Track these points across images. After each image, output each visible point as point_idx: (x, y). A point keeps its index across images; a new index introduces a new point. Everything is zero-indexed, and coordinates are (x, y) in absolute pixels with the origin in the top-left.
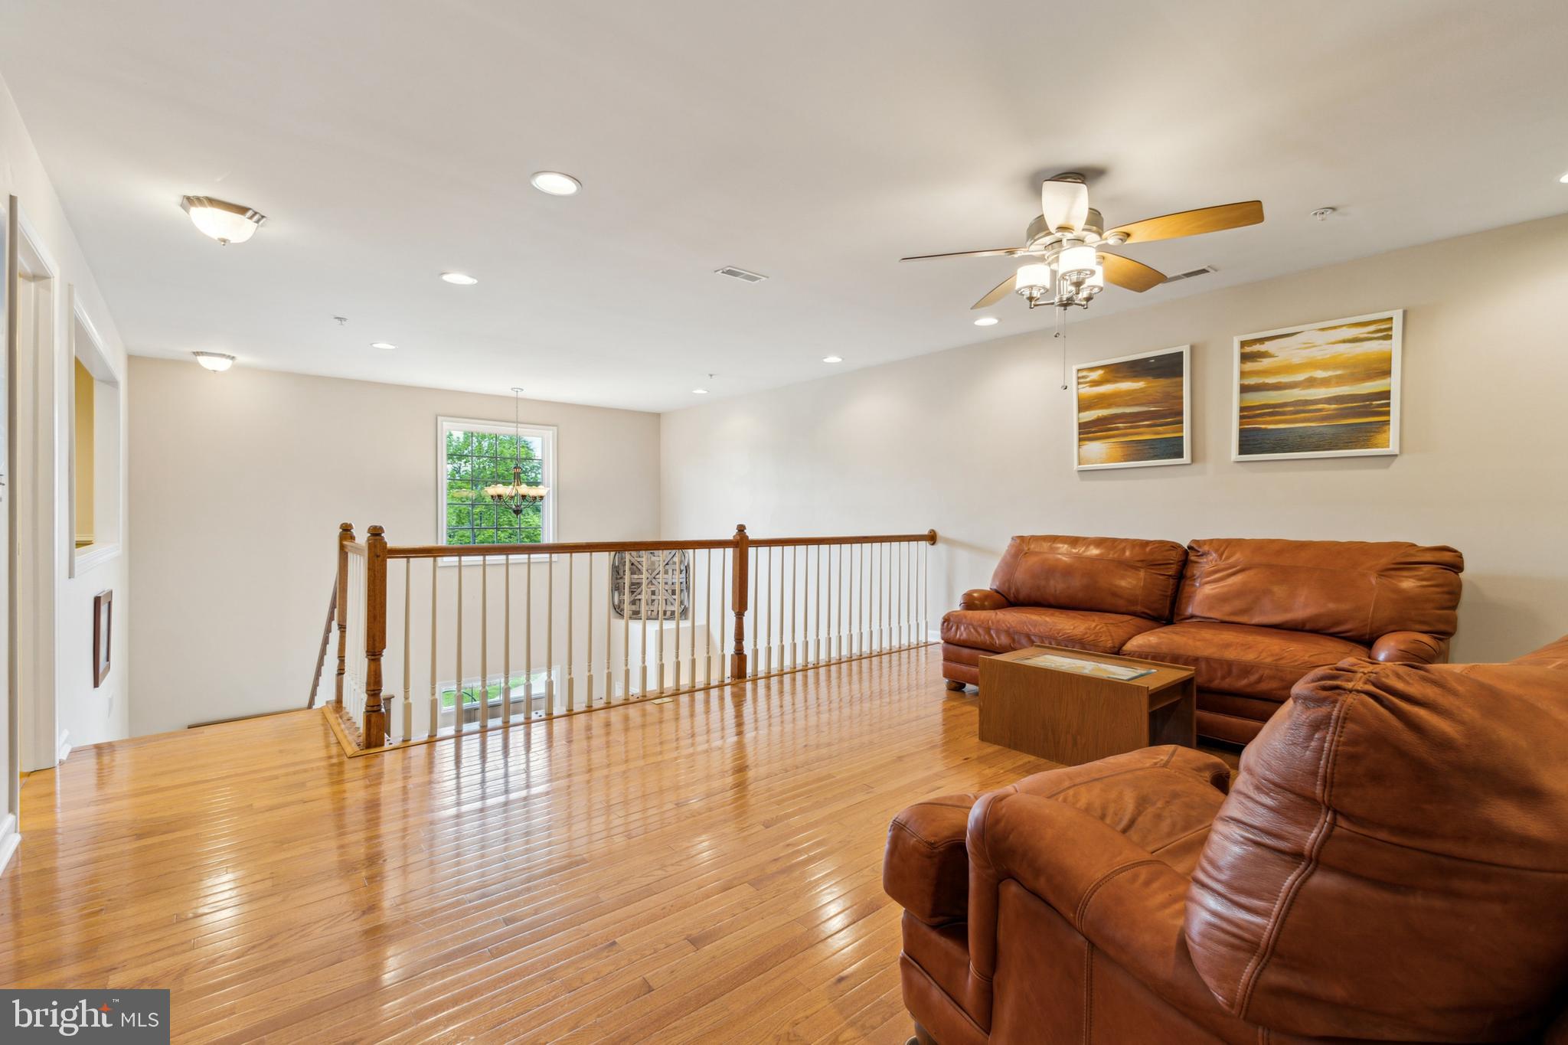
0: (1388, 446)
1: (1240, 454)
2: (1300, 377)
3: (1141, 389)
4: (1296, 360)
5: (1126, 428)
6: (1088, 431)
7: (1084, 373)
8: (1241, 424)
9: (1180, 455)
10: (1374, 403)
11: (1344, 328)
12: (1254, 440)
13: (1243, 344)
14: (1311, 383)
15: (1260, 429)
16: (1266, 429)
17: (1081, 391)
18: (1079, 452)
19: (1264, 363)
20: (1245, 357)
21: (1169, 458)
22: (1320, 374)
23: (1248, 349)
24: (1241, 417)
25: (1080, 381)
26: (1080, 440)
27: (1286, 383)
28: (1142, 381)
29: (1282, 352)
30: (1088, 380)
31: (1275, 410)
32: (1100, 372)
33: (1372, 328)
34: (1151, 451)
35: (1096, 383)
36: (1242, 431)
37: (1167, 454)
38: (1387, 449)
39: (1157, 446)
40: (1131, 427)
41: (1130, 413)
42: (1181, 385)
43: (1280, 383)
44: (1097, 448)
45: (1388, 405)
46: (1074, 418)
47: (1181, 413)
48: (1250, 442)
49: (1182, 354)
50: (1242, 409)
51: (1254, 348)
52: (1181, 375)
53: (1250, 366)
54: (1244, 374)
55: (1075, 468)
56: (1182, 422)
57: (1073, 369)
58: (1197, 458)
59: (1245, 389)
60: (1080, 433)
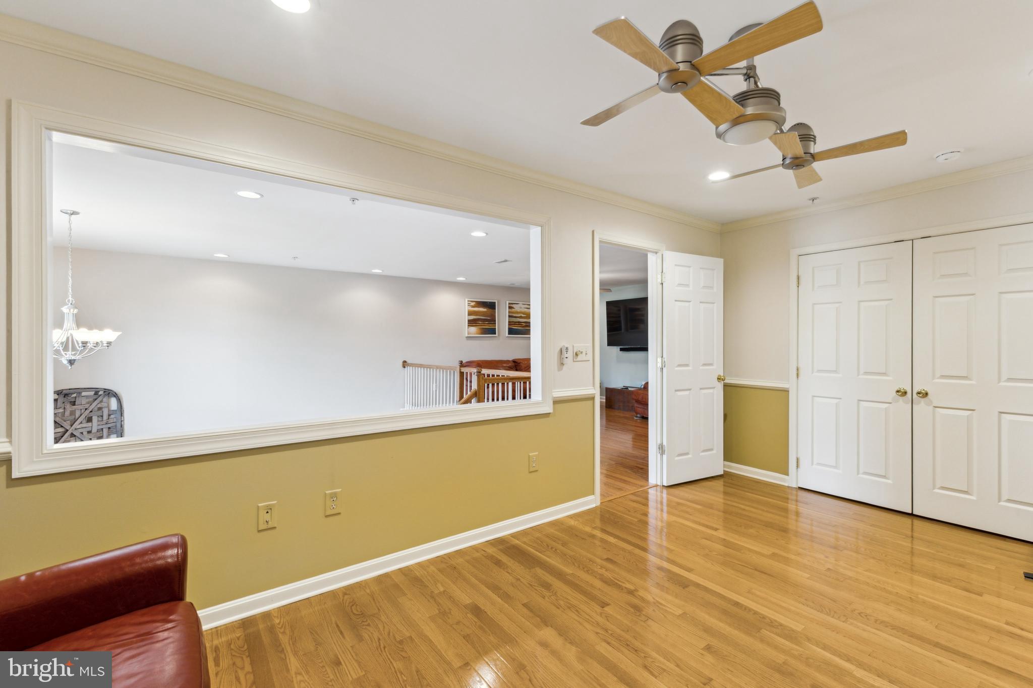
1: (509, 334)
2: (519, 315)
3: (485, 311)
4: (519, 311)
5: (481, 323)
6: (471, 323)
7: (470, 302)
8: (509, 326)
9: (495, 333)
11: (526, 305)
13: (509, 304)
14: (521, 317)
16: (513, 328)
17: (469, 308)
18: (468, 330)
19: (513, 310)
20: (510, 308)
21: (492, 334)
22: (523, 315)
24: (509, 324)
25: (468, 304)
26: (468, 326)
28: (486, 309)
29: (516, 308)
30: (471, 305)
31: (514, 323)
32: (474, 303)
34: (489, 332)
35: (473, 306)
36: (509, 328)
40: (483, 323)
41: (482, 319)
42: (495, 312)
43: (516, 316)
44: (473, 329)
45: (530, 325)
46: (467, 318)
47: (495, 320)
48: (511, 331)
49: (495, 302)
50: (509, 322)
51: (511, 305)
52: (495, 309)
53: (510, 310)
54: (509, 312)
55: (467, 335)
56: (495, 324)
57: (467, 300)
58: (499, 335)
59: (509, 316)
60: (468, 323)
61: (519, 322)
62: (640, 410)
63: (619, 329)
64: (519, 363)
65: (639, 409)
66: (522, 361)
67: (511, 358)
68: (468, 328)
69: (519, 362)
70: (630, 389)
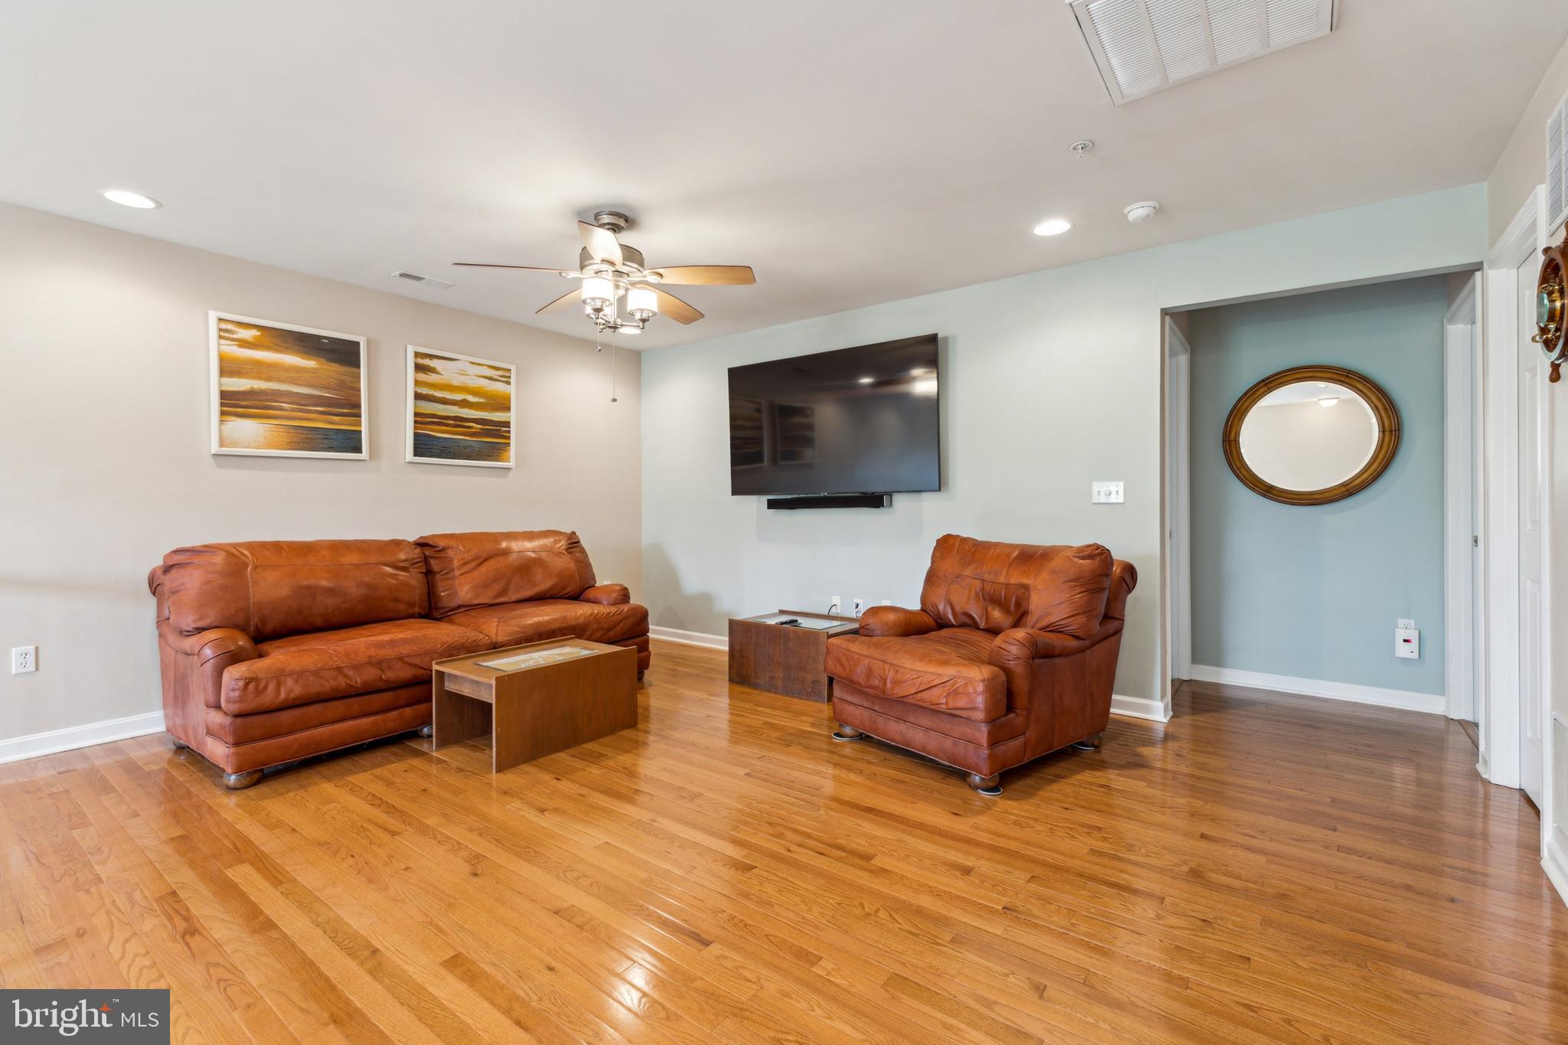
0: (509, 462)
1: (415, 455)
2: (458, 397)
3: (312, 368)
4: (456, 382)
5: (293, 410)
6: (232, 403)
7: (230, 327)
8: (415, 428)
9: (358, 450)
10: (502, 429)
11: (485, 367)
12: (426, 445)
13: (417, 355)
14: (464, 404)
15: (429, 436)
16: (435, 437)
17: (223, 348)
18: (220, 430)
19: (432, 378)
20: (419, 368)
21: (346, 452)
22: (471, 399)
23: (420, 361)
24: (416, 422)
25: (222, 334)
26: (223, 413)
27: (448, 399)
28: (315, 360)
29: (447, 372)
30: (235, 336)
31: (441, 421)
32: (255, 333)
33: (500, 373)
34: (325, 441)
35: (244, 344)
36: (416, 435)
37: (344, 447)
38: (508, 464)
39: (332, 437)
40: (299, 410)
41: (298, 393)
42: (359, 377)
43: (444, 398)
44: (248, 430)
45: (509, 432)
46: (214, 384)
47: (358, 406)
48: (423, 446)
49: (358, 344)
50: (416, 414)
51: (426, 362)
52: (358, 366)
53: (422, 377)
54: (417, 383)
55: (215, 448)
56: (359, 416)
57: (213, 316)
58: (372, 455)
59: (418, 397)
60: (222, 405)
61: (456, 418)
62: (858, 712)
63: (757, 458)
64: (443, 549)
65: (851, 708)
66: (453, 543)
67: (412, 538)
68: (222, 421)
69: (441, 544)
70: (806, 623)
